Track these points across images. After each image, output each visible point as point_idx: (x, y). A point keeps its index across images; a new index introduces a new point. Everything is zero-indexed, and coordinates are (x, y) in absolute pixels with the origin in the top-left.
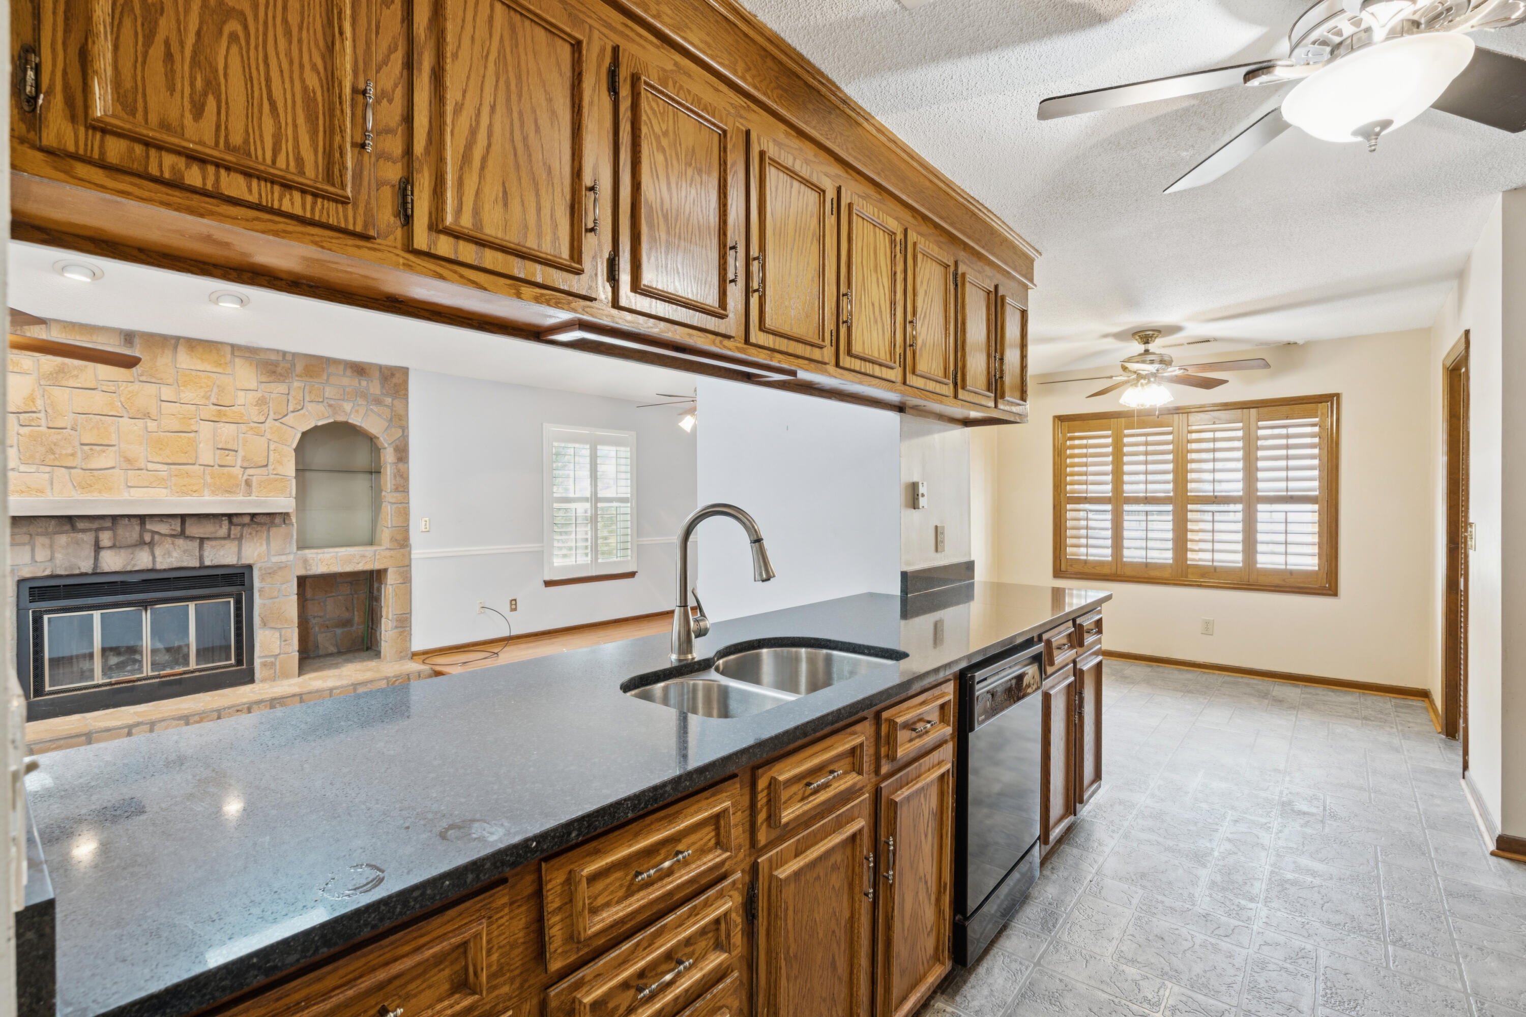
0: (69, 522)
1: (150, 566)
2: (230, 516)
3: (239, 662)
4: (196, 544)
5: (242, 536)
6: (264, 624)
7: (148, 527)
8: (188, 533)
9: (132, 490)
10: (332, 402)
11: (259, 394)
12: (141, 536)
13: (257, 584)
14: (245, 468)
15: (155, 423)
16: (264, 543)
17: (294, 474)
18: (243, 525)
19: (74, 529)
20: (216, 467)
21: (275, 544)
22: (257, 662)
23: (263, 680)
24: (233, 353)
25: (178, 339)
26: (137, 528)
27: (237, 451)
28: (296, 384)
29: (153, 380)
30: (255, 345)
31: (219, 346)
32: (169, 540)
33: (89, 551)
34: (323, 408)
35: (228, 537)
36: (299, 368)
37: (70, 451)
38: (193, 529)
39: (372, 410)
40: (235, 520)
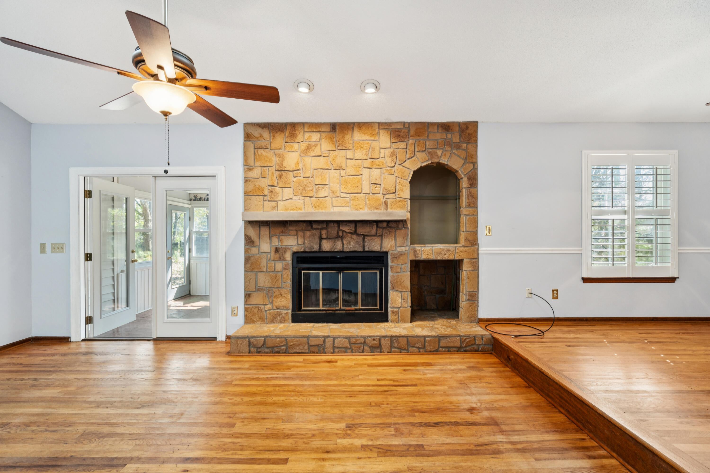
0: (310, 224)
1: (341, 250)
2: (377, 222)
3: (381, 309)
4: (361, 238)
5: (382, 234)
6: (393, 288)
7: (341, 228)
8: (358, 232)
9: (334, 208)
10: (430, 150)
11: (391, 150)
12: (338, 233)
13: (390, 264)
14: (385, 194)
15: (344, 171)
16: (394, 239)
17: (409, 198)
18: (383, 228)
19: (312, 229)
20: (371, 194)
21: (399, 240)
22: (390, 310)
23: (392, 322)
24: (379, 128)
25: (354, 123)
26: (337, 228)
27: (380, 185)
28: (411, 141)
29: (344, 148)
30: (390, 121)
31: (373, 124)
32: (350, 235)
33: (317, 240)
34: (425, 155)
35: (376, 235)
36: (412, 132)
37: (311, 189)
38: (361, 230)
39: (454, 153)
40: (380, 225)
